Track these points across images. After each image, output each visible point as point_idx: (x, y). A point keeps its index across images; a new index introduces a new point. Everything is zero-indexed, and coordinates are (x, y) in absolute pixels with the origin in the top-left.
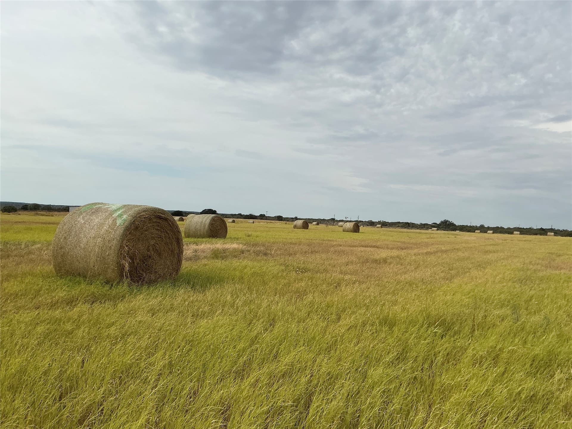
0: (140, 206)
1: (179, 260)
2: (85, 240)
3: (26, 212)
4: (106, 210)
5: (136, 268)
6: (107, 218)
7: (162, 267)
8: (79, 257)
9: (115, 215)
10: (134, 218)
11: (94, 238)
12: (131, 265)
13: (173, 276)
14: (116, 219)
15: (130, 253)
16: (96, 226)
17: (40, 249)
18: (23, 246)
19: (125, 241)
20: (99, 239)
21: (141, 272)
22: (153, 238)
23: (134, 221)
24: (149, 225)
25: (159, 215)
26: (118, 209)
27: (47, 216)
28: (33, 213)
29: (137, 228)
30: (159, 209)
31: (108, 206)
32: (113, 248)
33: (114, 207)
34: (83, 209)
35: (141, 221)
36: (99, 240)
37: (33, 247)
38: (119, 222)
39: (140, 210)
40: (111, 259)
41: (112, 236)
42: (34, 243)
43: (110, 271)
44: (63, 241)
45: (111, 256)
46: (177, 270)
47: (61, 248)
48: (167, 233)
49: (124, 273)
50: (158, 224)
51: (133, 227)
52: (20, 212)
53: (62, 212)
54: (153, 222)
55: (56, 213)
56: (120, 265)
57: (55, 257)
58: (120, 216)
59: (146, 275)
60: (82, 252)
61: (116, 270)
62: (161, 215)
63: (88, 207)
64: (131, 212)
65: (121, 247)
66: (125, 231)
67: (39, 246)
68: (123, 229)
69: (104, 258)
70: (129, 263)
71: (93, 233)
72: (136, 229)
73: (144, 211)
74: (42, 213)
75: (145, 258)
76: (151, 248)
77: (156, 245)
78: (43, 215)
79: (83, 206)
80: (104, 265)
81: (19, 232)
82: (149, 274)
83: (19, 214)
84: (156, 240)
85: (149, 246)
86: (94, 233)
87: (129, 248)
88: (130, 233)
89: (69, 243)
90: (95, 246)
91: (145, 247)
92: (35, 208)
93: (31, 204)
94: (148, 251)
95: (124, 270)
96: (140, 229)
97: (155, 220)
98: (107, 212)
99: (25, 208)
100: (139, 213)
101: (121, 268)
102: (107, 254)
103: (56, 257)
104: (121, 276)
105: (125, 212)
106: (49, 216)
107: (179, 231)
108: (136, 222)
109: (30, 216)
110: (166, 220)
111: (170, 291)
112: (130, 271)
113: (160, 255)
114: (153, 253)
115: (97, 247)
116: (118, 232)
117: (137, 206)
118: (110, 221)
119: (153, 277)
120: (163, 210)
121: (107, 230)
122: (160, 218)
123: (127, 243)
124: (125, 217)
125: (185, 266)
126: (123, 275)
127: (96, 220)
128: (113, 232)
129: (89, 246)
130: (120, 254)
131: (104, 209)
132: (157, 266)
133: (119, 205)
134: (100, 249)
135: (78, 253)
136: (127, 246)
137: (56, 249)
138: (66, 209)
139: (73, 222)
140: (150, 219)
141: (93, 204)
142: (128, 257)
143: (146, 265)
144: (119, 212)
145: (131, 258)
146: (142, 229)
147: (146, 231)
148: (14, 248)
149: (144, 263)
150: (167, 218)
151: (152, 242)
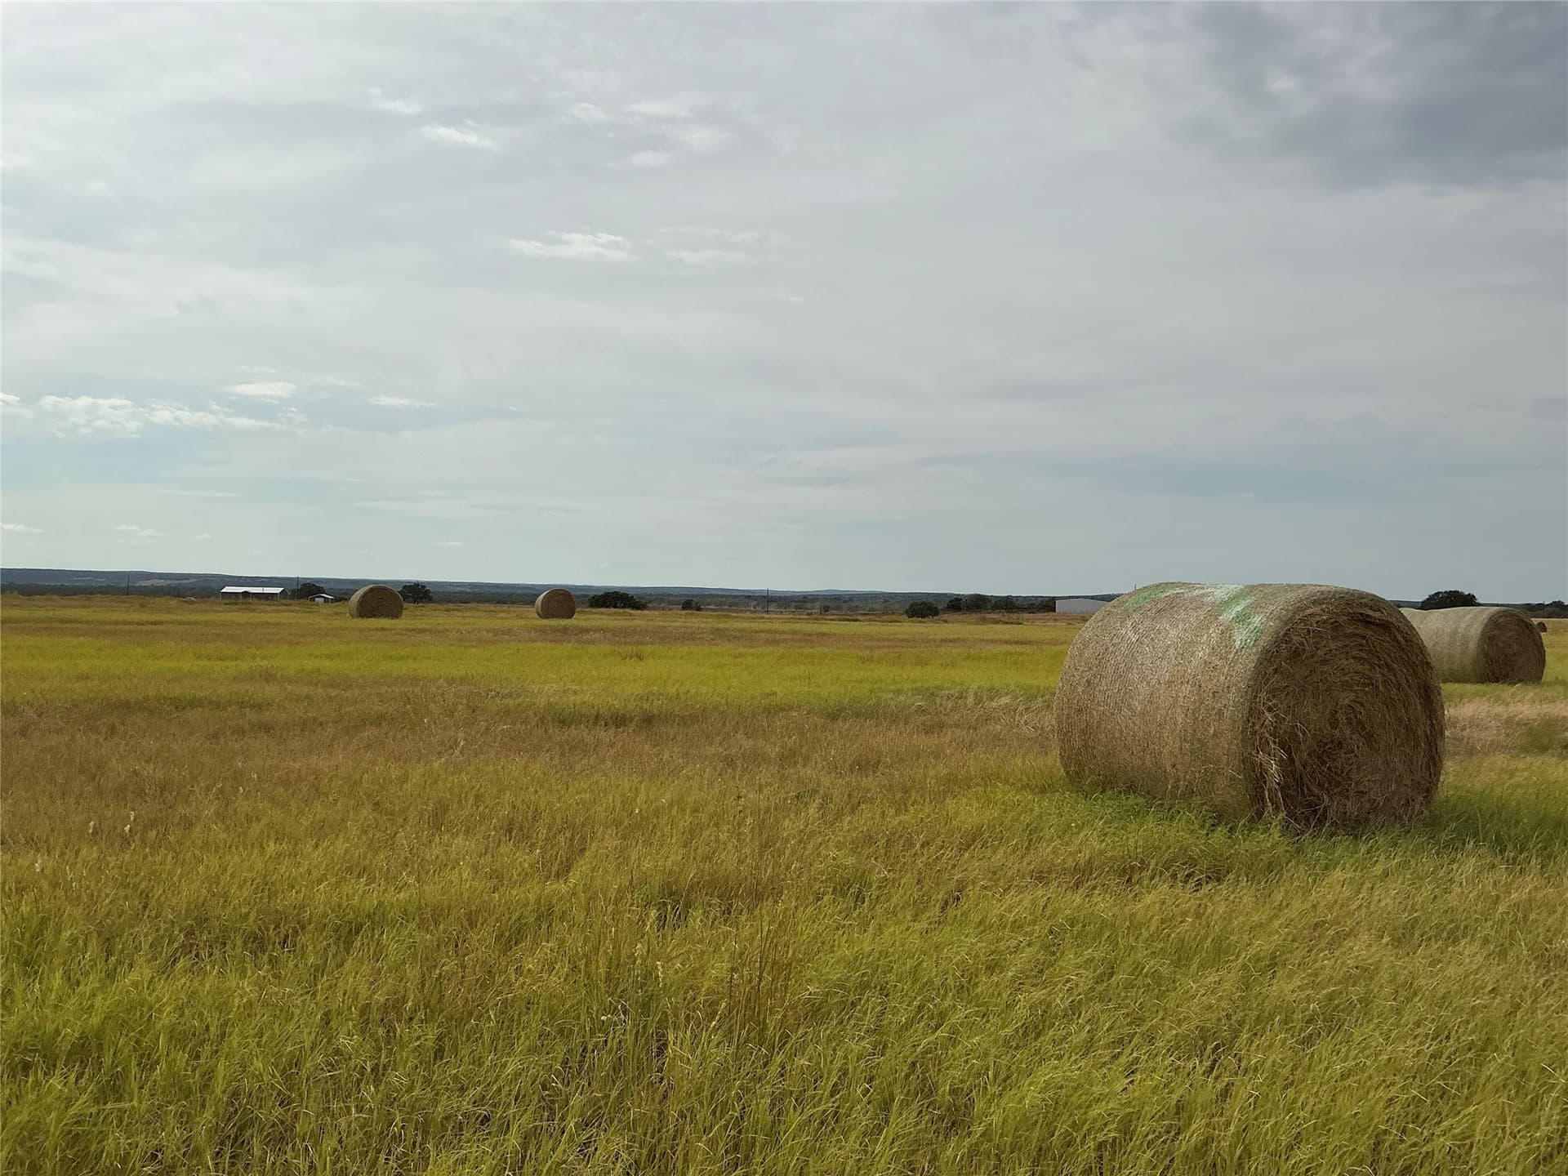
0: (1299, 587)
1: (1432, 758)
2: (1143, 689)
3: (958, 616)
4: (1198, 603)
5: (1301, 778)
6: (1203, 626)
7: (1378, 777)
8: (1129, 739)
9: (1227, 616)
10: (1286, 623)
11: (1170, 683)
12: (1287, 766)
13: (1417, 807)
14: (1229, 629)
15: (1281, 732)
16: (1172, 651)
17: (1010, 710)
18: (970, 700)
19: (1263, 695)
20: (1183, 688)
21: (1316, 791)
22: (1346, 686)
23: (1286, 634)
24: (1332, 646)
25: (1361, 614)
26: (1235, 599)
27: (1007, 623)
28: (975, 616)
29: (1295, 655)
30: (1362, 595)
31: (1201, 592)
32: (1227, 714)
33: (1220, 594)
34: (1131, 600)
35: (1309, 631)
36: (1186, 689)
37: (994, 704)
38: (1240, 636)
39: (1301, 601)
40: (1223, 748)
41: (1222, 678)
42: (994, 693)
43: (1221, 782)
44: (1083, 692)
45: (1226, 742)
46: (1428, 790)
47: (1080, 711)
48: (1390, 669)
49: (1267, 793)
50: (1360, 641)
51: (1285, 653)
52: (946, 617)
53: (1039, 612)
54: (1347, 636)
55: (1026, 615)
56: (1253, 764)
57: (1065, 735)
58: (1242, 618)
59: (1331, 800)
60: (1138, 722)
61: (1241, 780)
62: (1370, 613)
63: (1146, 594)
64: (1276, 607)
65: (1253, 712)
66: (1260, 663)
67: (1005, 700)
68: (1255, 658)
69: (1202, 743)
70: (1281, 762)
71: (1165, 672)
72: (1295, 657)
73: (1315, 602)
74: (992, 616)
75: (1327, 749)
76: (1341, 717)
77: (1359, 708)
78: (997, 622)
79: (1130, 595)
80: (1204, 762)
81: (953, 665)
82: (1338, 798)
83: (946, 621)
84: (1356, 692)
85: (1336, 712)
86: (1170, 669)
87: (1276, 716)
88: (1276, 671)
89: (1100, 697)
90: (1173, 706)
91: (1323, 712)
92: (976, 605)
93: (968, 596)
94: (1334, 724)
95: (1265, 783)
96: (1307, 658)
97: (1350, 630)
98: (1200, 608)
99: (959, 605)
100: (1300, 609)
101: (1257, 778)
102: (1212, 731)
103: (1066, 733)
104: (1258, 798)
105: (1256, 607)
106: (1012, 623)
107: (1427, 663)
108: (1294, 638)
109: (969, 624)
110: (1385, 626)
111: (1427, 862)
112: (1284, 788)
113: (1370, 738)
114: (1348, 733)
115: (1179, 710)
116: (1239, 667)
117: (1290, 588)
118: (1214, 633)
119: (1352, 807)
120: (1374, 598)
121: (1206, 662)
122: (1366, 621)
123: (1268, 699)
124: (1257, 620)
125: (1454, 776)
126: (1263, 798)
127: (1171, 632)
128: (1223, 666)
129: (1157, 708)
130: (1251, 734)
131: (1192, 601)
132: (1361, 775)
133: (1234, 588)
134: (1190, 713)
135: (1127, 727)
136: (1270, 710)
137: (1066, 712)
138: (1046, 605)
139: (1107, 639)
140: (1336, 626)
141: (1157, 586)
142: (1275, 742)
143: (1329, 769)
144: (1239, 609)
145: (1282, 745)
146: (1312, 656)
147: (1325, 662)
148: (950, 705)
149: (1324, 763)
150: (1388, 622)
151: (1346, 699)
